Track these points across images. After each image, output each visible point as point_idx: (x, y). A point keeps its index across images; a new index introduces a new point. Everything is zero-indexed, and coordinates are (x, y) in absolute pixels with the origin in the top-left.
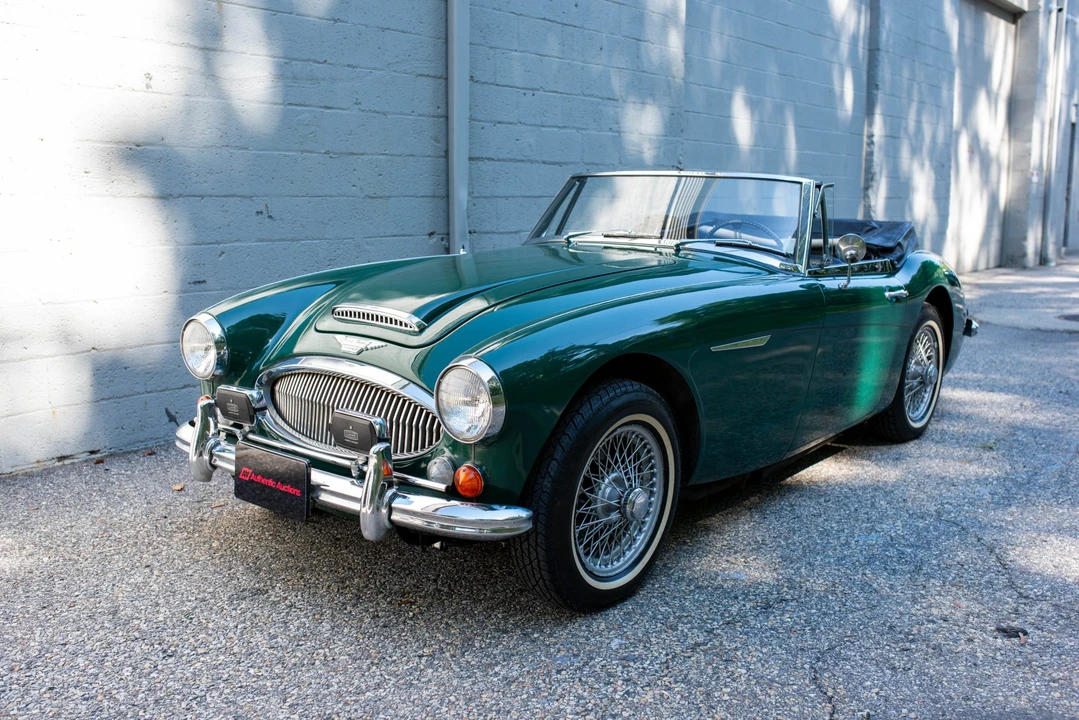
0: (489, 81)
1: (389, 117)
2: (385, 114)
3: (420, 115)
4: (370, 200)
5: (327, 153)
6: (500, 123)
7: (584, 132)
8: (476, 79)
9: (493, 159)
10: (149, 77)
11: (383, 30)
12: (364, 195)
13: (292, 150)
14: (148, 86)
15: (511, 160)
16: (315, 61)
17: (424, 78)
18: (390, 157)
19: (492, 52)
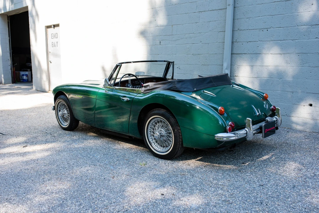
0: (246, 29)
1: (210, 44)
2: (208, 44)
3: (219, 43)
4: (203, 66)
5: (193, 54)
6: (250, 42)
7: (297, 41)
8: (240, 29)
9: (246, 54)
10: (160, 42)
11: (209, 22)
12: (201, 64)
13: (185, 54)
14: (160, 44)
15: (255, 54)
16: (191, 33)
17: (221, 32)
18: (209, 55)
19: (248, 19)
